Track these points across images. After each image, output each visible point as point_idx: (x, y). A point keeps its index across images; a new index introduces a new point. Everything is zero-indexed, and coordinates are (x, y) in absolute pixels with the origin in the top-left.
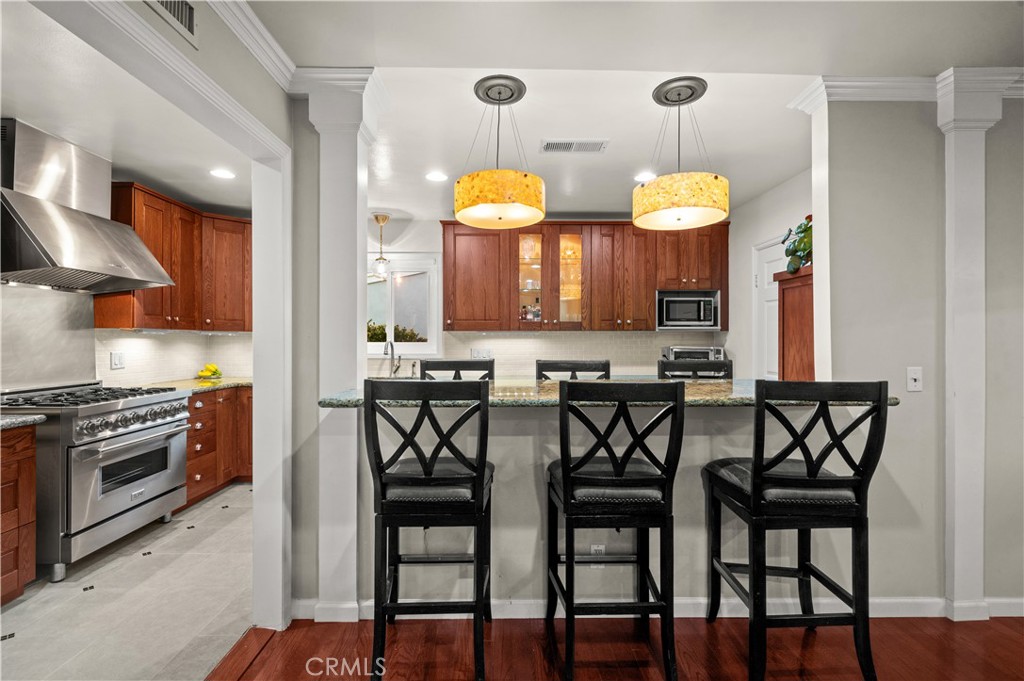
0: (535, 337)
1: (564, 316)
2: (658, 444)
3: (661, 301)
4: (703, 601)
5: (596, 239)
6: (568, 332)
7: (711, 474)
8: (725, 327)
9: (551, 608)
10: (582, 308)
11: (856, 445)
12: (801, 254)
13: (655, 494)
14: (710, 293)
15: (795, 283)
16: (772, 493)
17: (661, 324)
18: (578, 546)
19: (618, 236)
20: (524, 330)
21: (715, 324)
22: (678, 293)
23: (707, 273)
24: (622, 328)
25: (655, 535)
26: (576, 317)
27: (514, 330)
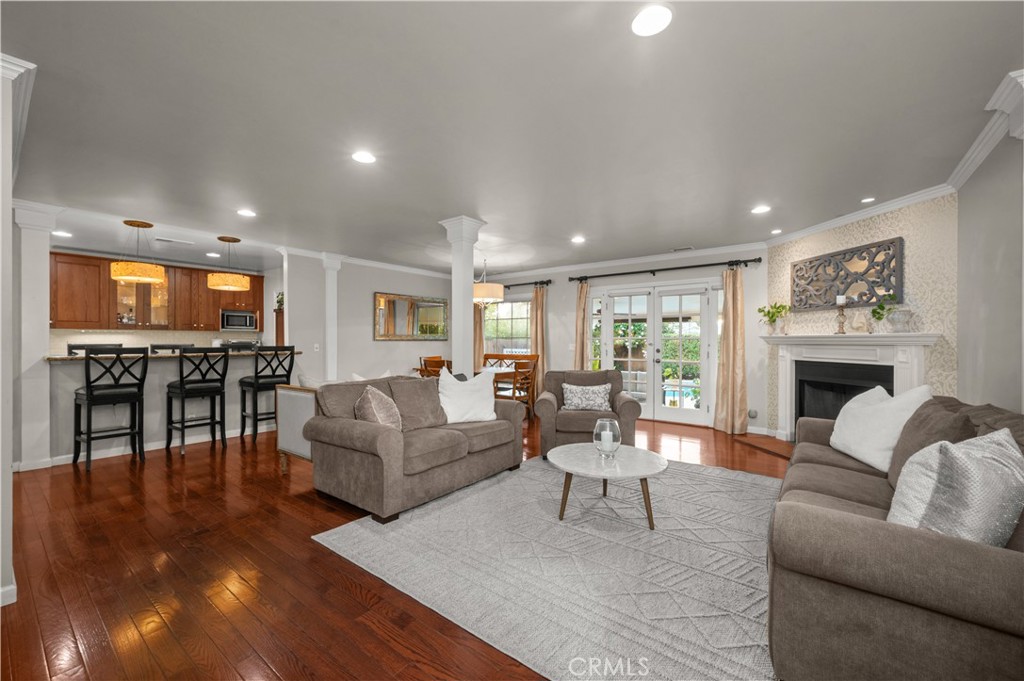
0: (128, 333)
1: (154, 320)
2: (219, 367)
3: (223, 315)
4: (239, 431)
5: (178, 275)
6: (156, 331)
7: (242, 383)
8: (262, 330)
9: (169, 440)
10: (168, 316)
11: (286, 364)
12: (281, 302)
13: (219, 384)
14: (254, 312)
15: (279, 312)
16: (261, 381)
17: (223, 327)
18: (188, 416)
19: (194, 276)
20: (121, 329)
21: (256, 328)
22: (234, 311)
23: (251, 301)
24: (197, 329)
25: (218, 399)
26: (163, 322)
27: (113, 329)
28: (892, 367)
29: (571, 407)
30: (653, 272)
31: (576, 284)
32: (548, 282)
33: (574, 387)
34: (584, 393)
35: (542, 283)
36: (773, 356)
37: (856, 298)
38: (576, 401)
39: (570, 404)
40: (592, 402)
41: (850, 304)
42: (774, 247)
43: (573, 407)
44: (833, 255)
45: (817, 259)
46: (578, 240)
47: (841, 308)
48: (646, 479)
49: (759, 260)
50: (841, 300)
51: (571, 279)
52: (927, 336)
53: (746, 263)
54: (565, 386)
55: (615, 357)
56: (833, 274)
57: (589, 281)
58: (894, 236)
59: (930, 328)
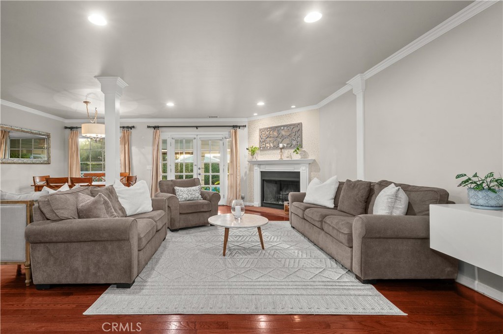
28: (299, 172)
29: (182, 200)
30: (197, 127)
31: (152, 130)
32: (131, 128)
33: (182, 189)
34: (189, 191)
35: (128, 127)
36: (251, 170)
37: (285, 145)
38: (185, 196)
39: (182, 198)
40: (194, 196)
41: (283, 148)
42: (251, 121)
43: (184, 200)
44: (277, 127)
45: (270, 128)
46: (170, 104)
47: (281, 149)
48: (260, 227)
49: (245, 126)
50: (281, 146)
51: (149, 127)
52: (309, 160)
53: (239, 127)
54: (176, 188)
55: (176, 172)
56: (277, 135)
57: (160, 129)
58: (299, 122)
59: (311, 157)
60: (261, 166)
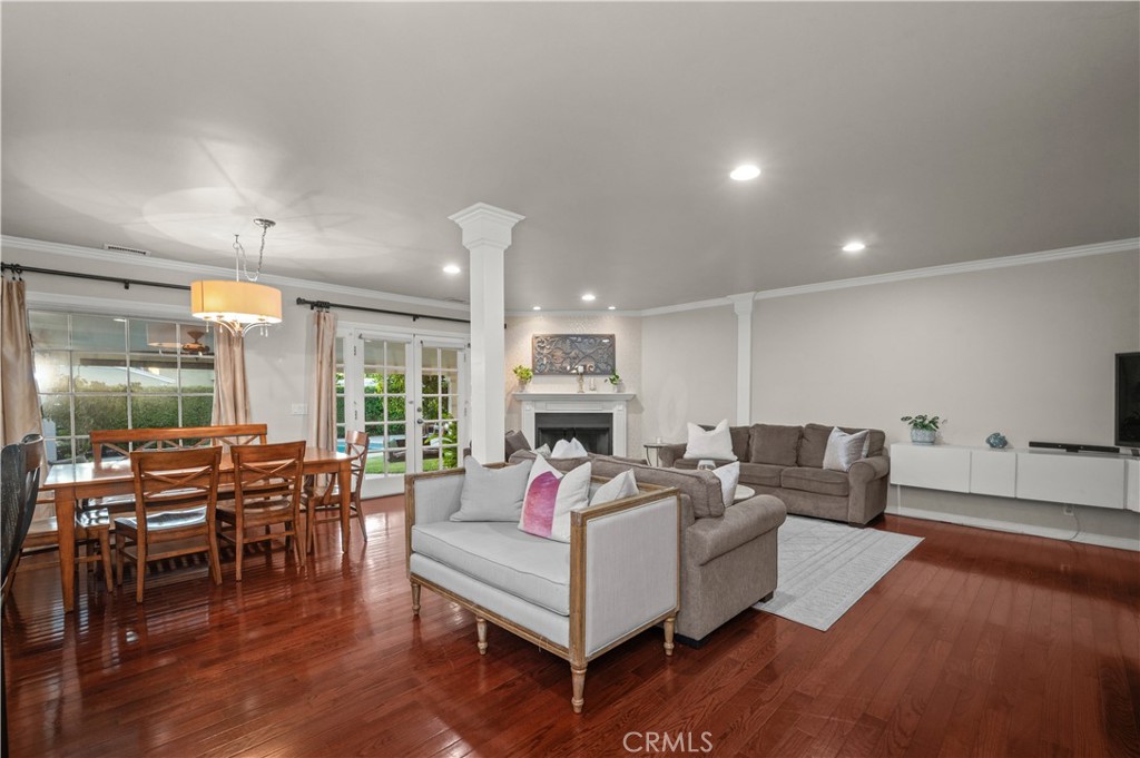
28: (612, 414)
45: (556, 336)
47: (581, 374)
50: (581, 369)
51: (300, 301)
52: (627, 395)
58: (611, 332)
59: (629, 391)
60: (538, 404)
